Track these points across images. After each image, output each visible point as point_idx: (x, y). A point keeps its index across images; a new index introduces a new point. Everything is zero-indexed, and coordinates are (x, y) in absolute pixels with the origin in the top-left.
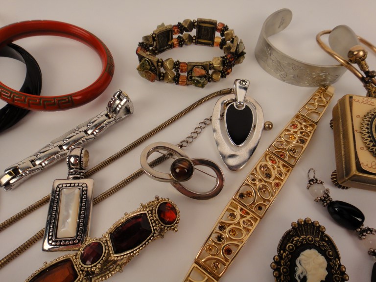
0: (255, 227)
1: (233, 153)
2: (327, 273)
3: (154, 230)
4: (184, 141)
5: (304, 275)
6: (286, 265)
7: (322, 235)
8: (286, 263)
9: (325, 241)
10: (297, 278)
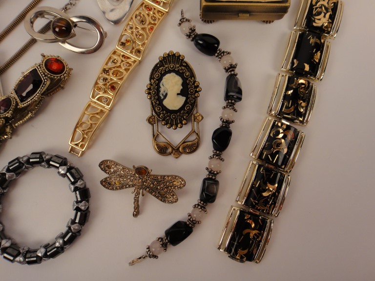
0: (133, 67)
1: (113, 7)
2: (182, 88)
3: (44, 80)
4: (68, 4)
5: (166, 92)
6: (154, 89)
7: (181, 62)
8: (154, 87)
9: (184, 66)
10: (161, 96)
